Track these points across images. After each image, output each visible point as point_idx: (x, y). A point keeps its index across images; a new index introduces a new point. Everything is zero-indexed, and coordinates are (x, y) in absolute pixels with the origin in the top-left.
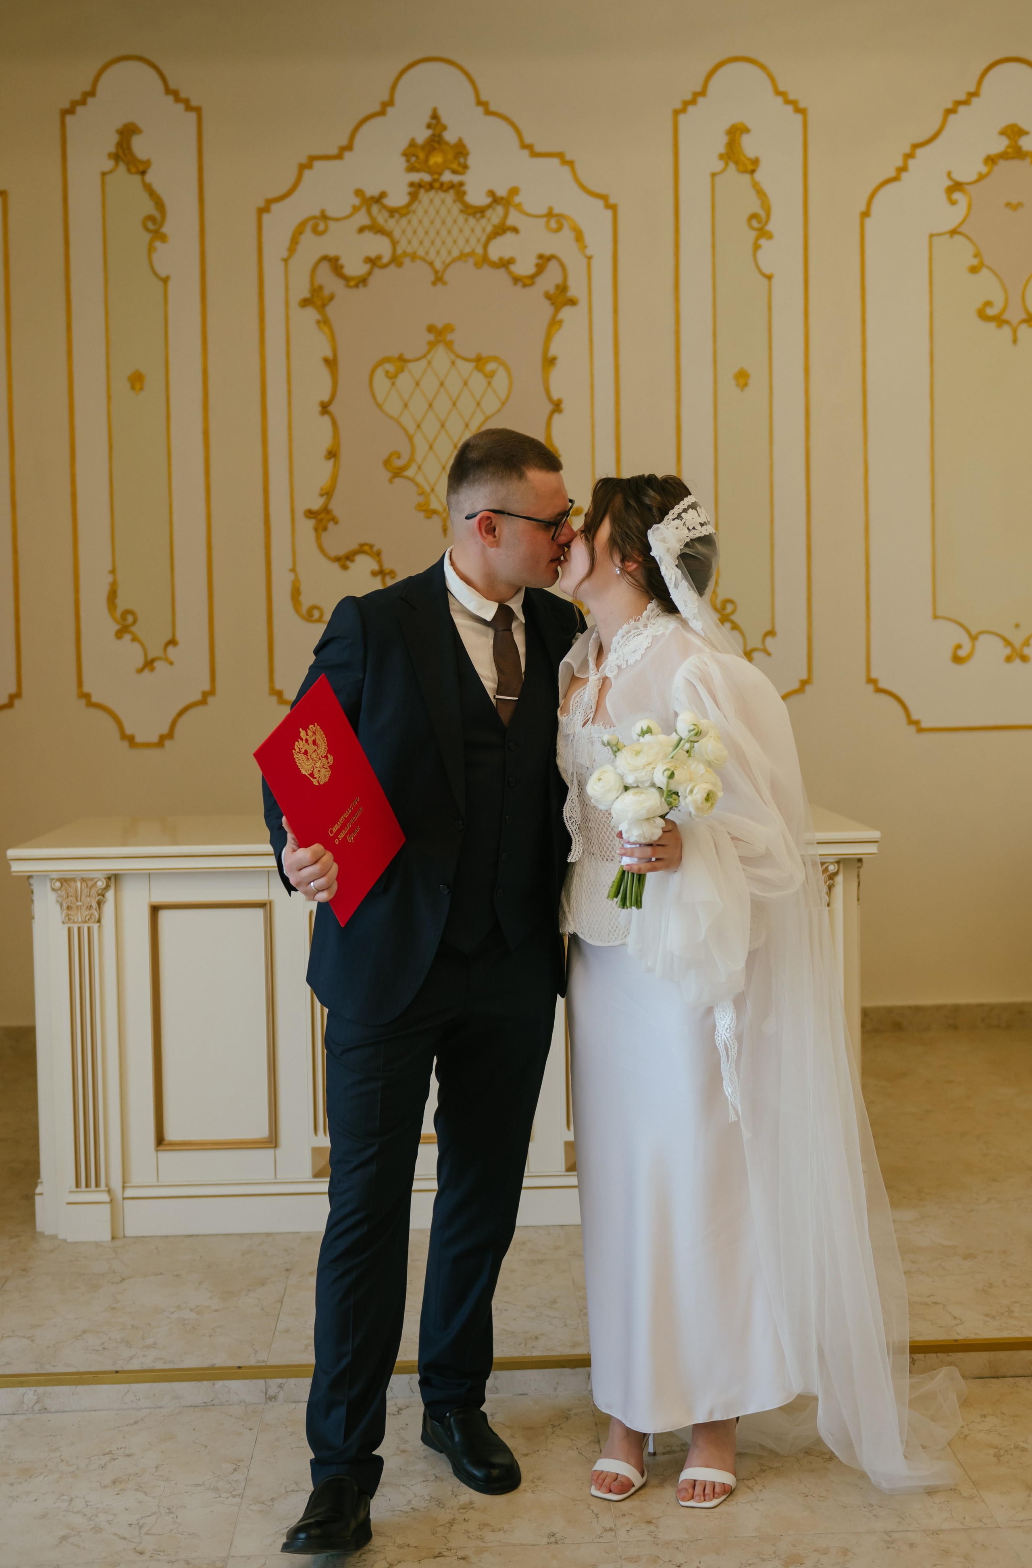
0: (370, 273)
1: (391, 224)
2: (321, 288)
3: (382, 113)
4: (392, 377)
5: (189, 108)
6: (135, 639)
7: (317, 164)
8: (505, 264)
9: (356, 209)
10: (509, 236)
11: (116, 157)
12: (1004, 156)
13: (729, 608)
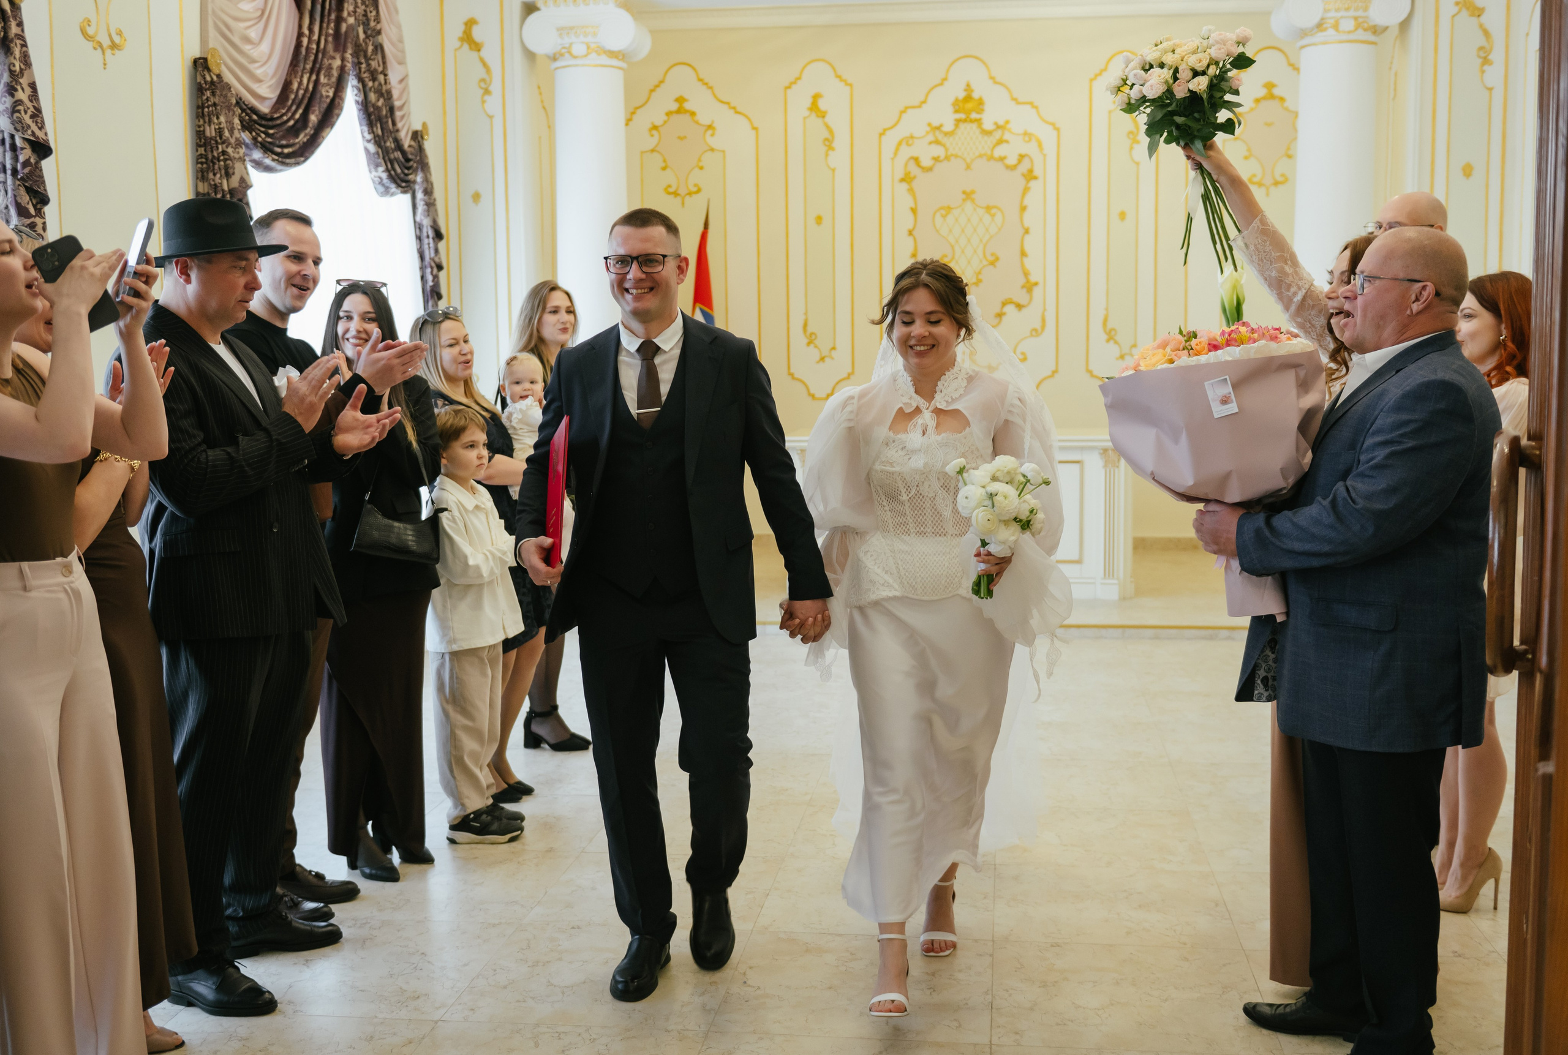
0: (934, 165)
1: (945, 140)
2: (909, 173)
3: (941, 84)
4: (944, 217)
5: (847, 84)
6: (816, 347)
7: (910, 111)
8: (1002, 159)
9: (928, 133)
10: (1004, 146)
11: (811, 109)
12: (1264, 98)
13: (1113, 333)
